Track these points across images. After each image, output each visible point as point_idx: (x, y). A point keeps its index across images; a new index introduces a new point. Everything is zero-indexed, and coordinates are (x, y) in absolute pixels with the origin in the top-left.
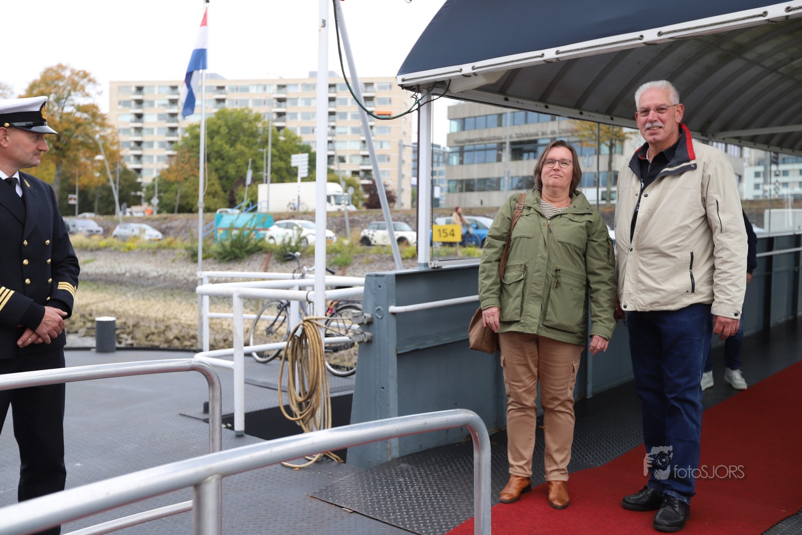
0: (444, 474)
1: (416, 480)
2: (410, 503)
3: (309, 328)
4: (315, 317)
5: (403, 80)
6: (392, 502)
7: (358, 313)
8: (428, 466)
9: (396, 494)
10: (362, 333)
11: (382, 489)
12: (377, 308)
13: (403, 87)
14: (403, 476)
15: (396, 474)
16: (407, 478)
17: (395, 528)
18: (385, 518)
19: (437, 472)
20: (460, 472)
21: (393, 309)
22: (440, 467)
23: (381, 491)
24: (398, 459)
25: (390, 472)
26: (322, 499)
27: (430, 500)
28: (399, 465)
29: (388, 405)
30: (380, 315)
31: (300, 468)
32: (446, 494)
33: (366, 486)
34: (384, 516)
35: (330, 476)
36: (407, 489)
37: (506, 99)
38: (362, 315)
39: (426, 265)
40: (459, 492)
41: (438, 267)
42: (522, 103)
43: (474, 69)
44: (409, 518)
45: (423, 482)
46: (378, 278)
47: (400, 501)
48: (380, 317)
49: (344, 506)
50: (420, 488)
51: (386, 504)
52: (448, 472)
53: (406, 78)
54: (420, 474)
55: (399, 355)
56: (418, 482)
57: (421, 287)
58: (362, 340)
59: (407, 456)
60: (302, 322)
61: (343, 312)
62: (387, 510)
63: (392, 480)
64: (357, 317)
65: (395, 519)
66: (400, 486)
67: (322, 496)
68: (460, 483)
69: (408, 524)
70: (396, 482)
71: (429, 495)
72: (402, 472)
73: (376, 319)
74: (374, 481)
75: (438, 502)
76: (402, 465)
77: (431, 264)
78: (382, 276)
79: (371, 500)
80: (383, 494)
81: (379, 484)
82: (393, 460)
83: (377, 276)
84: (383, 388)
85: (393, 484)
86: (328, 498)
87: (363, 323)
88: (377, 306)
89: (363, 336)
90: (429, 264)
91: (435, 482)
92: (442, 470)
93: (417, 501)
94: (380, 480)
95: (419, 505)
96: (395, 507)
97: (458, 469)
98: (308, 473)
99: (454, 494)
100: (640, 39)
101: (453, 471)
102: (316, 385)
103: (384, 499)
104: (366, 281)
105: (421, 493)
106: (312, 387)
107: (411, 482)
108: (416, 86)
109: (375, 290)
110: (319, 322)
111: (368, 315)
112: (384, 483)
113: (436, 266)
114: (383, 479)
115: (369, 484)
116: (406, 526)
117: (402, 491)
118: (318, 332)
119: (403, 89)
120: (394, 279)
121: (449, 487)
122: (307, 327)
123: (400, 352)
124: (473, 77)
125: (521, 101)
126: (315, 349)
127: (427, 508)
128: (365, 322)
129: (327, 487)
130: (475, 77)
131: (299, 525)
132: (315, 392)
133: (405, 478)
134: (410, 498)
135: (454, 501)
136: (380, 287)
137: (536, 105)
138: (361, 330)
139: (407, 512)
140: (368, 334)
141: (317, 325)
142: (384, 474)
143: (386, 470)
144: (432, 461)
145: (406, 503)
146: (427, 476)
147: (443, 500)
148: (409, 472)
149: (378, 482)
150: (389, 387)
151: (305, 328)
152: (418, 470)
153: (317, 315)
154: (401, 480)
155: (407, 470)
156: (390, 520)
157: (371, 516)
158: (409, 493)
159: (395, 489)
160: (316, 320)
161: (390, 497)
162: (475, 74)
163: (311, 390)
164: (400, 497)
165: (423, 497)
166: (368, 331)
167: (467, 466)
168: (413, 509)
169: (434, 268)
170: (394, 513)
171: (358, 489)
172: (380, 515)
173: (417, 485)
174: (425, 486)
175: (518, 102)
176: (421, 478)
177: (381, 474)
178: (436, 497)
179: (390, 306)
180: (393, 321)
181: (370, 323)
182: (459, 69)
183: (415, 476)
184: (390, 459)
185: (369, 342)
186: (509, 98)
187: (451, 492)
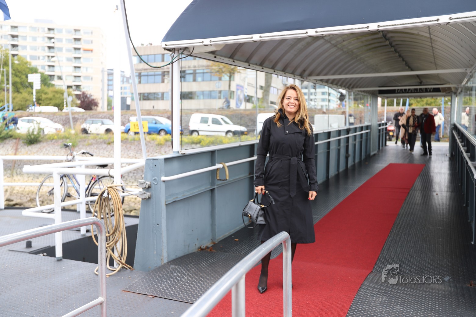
0: (197, 269)
1: (184, 274)
2: (186, 288)
3: (112, 191)
4: (114, 184)
5: (166, 45)
6: (175, 288)
7: (143, 182)
8: (187, 265)
9: (176, 283)
10: (145, 193)
11: (167, 281)
12: (154, 178)
13: (165, 49)
14: (175, 273)
15: (171, 271)
16: (178, 274)
17: (182, 303)
18: (175, 298)
19: (193, 268)
20: (206, 267)
21: (164, 178)
22: (193, 265)
23: (166, 283)
24: (168, 263)
25: (167, 271)
26: (133, 292)
27: (197, 284)
28: (170, 266)
29: (162, 234)
30: (156, 182)
31: (109, 276)
32: (204, 280)
33: (156, 281)
34: (174, 297)
35: (130, 279)
36: (181, 279)
37: (215, 57)
38: (145, 183)
39: (178, 152)
40: (210, 278)
41: (184, 154)
42: (223, 59)
43: (211, 42)
44: (189, 296)
45: (188, 274)
46: (154, 161)
47: (179, 287)
48: (156, 183)
49: (147, 294)
50: (188, 278)
51: (172, 290)
52: (199, 268)
53: (167, 44)
54: (184, 270)
55: (166, 205)
56: (186, 275)
57: (175, 165)
58: (145, 197)
59: (172, 261)
60: (107, 188)
61: (102, 180)
62: (174, 293)
63: (170, 275)
64: (142, 184)
65: (181, 298)
66: (176, 278)
67: (132, 290)
68: (208, 273)
69: (189, 299)
70: (173, 277)
71: (194, 281)
72: (173, 270)
73: (153, 185)
74: (160, 278)
75: (201, 285)
76: (172, 266)
77: (181, 151)
78: (157, 159)
79: (163, 288)
80: (168, 284)
81: (163, 279)
82: (164, 264)
83: (153, 159)
84: (158, 224)
85: (172, 278)
86: (136, 291)
87: (146, 187)
88: (154, 177)
89: (145, 195)
90: (180, 152)
91: (195, 274)
92: (195, 267)
93: (189, 285)
94: (163, 276)
95: (192, 288)
96: (178, 291)
97: (204, 265)
98: (116, 278)
99: (208, 279)
100: (306, 34)
101: (202, 267)
102: (118, 225)
103: (170, 287)
104: (146, 163)
105: (190, 281)
106: (116, 227)
107: (181, 275)
108: (173, 49)
109: (153, 168)
110: (117, 188)
111: (148, 183)
112: (166, 278)
113: (184, 153)
114: (164, 275)
115: (158, 280)
116: (189, 301)
117: (178, 281)
118: (118, 194)
119: (165, 50)
120: (164, 160)
121: (204, 276)
122: (110, 191)
123: (167, 203)
124: (209, 46)
125: (222, 58)
126: (117, 204)
127: (196, 289)
128: (147, 187)
129: (133, 284)
130: (211, 46)
131: (125, 308)
132: (118, 230)
133: (177, 274)
134: (185, 285)
135: (210, 283)
136: (156, 166)
137: (229, 61)
138: (145, 192)
139: (186, 293)
140: (149, 194)
141: (116, 189)
142: (164, 272)
143: (164, 270)
144: (187, 262)
145: (184, 288)
146: (188, 271)
147: (204, 283)
148: (177, 270)
149: (162, 278)
150: (162, 224)
151: (109, 191)
152: (182, 268)
153: (116, 184)
154: (175, 275)
155: (176, 269)
156: (178, 298)
157: (166, 298)
158: (183, 282)
159: (174, 280)
160: (116, 186)
161: (173, 285)
162: (211, 45)
163: (115, 229)
164: (179, 284)
165: (192, 283)
166: (148, 192)
167: (208, 263)
168: (189, 291)
169: (182, 154)
170: (179, 294)
171: (152, 283)
172: (172, 296)
173: (186, 277)
174: (190, 277)
175: (221, 59)
176: (186, 272)
177: (162, 272)
178: (199, 282)
179: (162, 177)
180: (163, 185)
181: (149, 187)
182: (201, 41)
183: (182, 271)
184: (162, 264)
185: (149, 198)
186: (217, 56)
187: (206, 278)
